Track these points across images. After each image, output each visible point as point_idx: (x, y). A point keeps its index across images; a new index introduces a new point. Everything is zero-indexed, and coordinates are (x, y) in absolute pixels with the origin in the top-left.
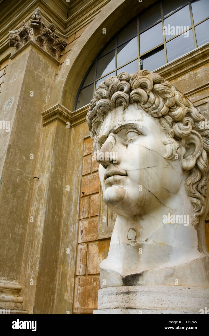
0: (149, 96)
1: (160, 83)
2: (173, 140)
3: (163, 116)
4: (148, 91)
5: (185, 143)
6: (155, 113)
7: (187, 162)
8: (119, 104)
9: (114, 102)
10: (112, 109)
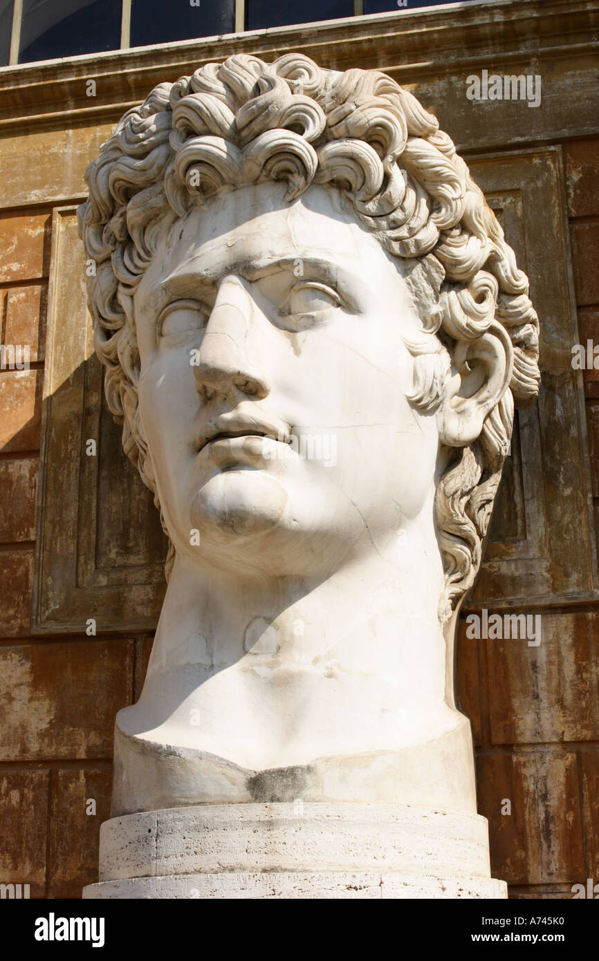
0: (387, 178)
1: (426, 137)
2: (435, 343)
3: (420, 257)
4: (389, 158)
5: (464, 357)
6: (396, 239)
7: (459, 419)
8: (275, 174)
9: (259, 165)
10: (241, 185)
